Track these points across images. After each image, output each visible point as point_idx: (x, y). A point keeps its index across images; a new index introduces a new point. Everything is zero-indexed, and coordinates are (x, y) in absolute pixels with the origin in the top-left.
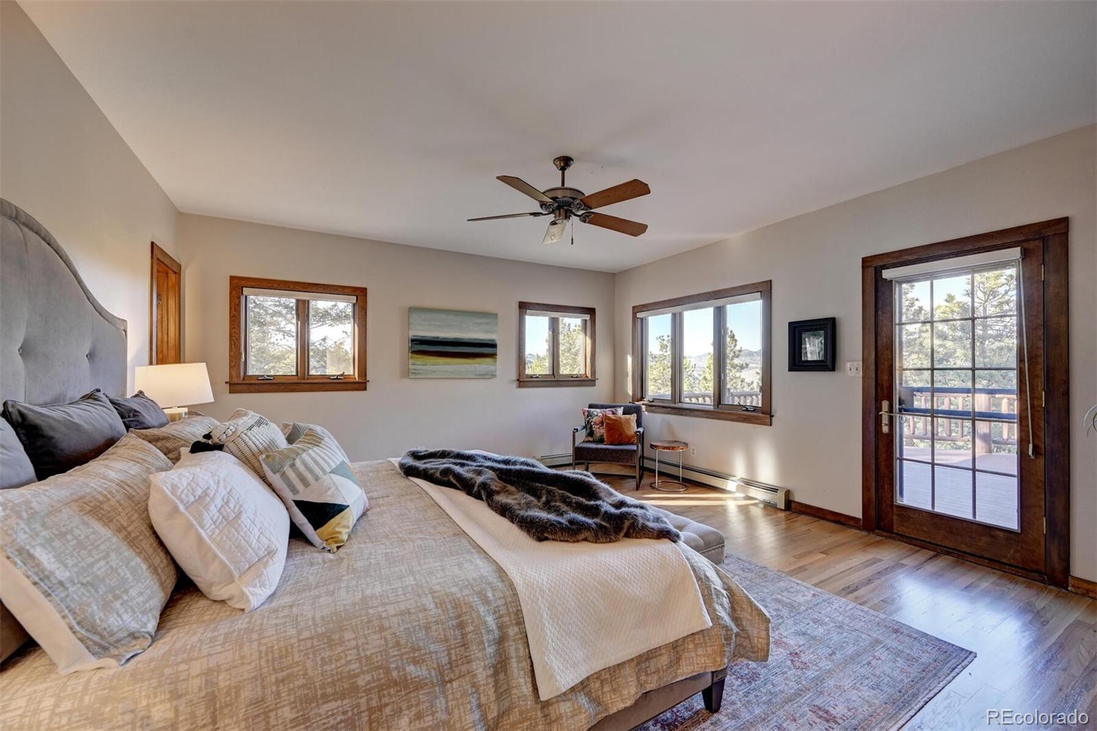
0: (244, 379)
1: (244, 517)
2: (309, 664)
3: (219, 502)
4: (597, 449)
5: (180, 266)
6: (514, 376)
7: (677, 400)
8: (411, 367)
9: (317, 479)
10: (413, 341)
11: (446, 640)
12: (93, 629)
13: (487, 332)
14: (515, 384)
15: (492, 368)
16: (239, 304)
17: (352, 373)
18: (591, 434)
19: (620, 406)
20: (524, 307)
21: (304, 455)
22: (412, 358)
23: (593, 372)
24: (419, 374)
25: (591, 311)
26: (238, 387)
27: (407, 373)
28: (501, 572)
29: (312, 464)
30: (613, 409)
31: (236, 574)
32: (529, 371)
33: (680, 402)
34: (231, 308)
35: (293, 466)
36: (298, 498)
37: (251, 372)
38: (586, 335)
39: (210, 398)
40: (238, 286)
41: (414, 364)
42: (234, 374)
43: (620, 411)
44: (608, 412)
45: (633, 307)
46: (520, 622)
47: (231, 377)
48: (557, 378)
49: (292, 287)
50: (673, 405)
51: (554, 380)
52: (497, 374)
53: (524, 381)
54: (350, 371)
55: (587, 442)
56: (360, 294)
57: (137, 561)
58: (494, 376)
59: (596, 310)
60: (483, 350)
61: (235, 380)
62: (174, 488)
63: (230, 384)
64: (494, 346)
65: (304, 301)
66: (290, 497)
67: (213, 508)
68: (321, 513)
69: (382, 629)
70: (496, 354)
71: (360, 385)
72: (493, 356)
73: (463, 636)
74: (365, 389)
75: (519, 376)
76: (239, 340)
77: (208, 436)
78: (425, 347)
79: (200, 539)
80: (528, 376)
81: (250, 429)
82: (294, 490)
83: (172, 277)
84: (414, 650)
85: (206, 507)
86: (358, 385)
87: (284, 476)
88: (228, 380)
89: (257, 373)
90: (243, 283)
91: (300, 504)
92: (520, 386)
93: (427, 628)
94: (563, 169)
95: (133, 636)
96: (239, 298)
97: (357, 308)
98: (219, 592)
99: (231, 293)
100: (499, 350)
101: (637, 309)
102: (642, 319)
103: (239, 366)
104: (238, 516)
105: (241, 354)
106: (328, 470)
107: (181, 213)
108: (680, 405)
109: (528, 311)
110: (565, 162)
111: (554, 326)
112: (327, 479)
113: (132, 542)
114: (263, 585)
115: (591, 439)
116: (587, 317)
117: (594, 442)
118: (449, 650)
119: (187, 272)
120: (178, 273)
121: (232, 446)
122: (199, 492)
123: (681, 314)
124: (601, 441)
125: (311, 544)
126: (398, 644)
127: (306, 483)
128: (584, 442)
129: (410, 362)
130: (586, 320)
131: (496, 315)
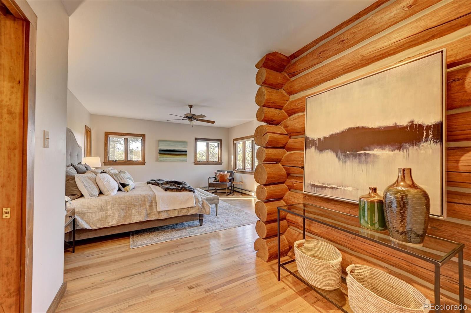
0: (108, 161)
1: (110, 182)
2: (120, 200)
3: (106, 179)
4: (216, 184)
5: (91, 129)
6: (193, 161)
7: (244, 169)
8: (159, 158)
9: (124, 179)
10: (159, 150)
11: (142, 200)
12: (90, 193)
13: (184, 147)
14: (194, 164)
15: (185, 159)
16: (107, 140)
17: (140, 160)
18: (216, 179)
19: (226, 171)
20: (196, 139)
21: (121, 175)
22: (159, 155)
23: (221, 160)
24: (162, 160)
25: (220, 141)
26: (107, 164)
27: (158, 160)
28: (155, 194)
29: (122, 176)
30: (223, 172)
31: (109, 190)
32: (198, 160)
33: (245, 170)
34: (105, 141)
35: (119, 176)
36: (120, 182)
37: (110, 159)
38: (219, 148)
39: (100, 166)
40: (107, 134)
41: (160, 157)
42: (106, 160)
43: (226, 172)
44: (222, 173)
45: (233, 139)
46: (155, 200)
47: (105, 161)
48: (208, 162)
49: (123, 135)
50: (243, 171)
51: (207, 163)
52: (187, 160)
53: (197, 163)
54: (140, 159)
55: (215, 182)
56: (143, 136)
57: (95, 186)
58: (186, 161)
59: (222, 140)
60: (183, 153)
61: (106, 162)
62: (100, 176)
63: (105, 163)
64: (186, 152)
65: (126, 139)
66: (119, 182)
67: (106, 180)
68: (124, 185)
69: (131, 198)
70: (187, 154)
71: (143, 164)
72: (186, 155)
73: (145, 200)
74: (145, 165)
75: (195, 161)
76: (107, 150)
77: (103, 171)
78: (163, 152)
79: (104, 184)
80: (198, 161)
81: (111, 170)
82: (119, 181)
83: (89, 132)
84: (136, 201)
85: (105, 180)
86: (142, 164)
87: (117, 178)
88: (104, 162)
89: (112, 160)
90: (108, 134)
91: (120, 183)
92: (195, 164)
93: (139, 198)
94: (191, 108)
95: (95, 195)
96: (107, 138)
97: (142, 141)
98: (106, 193)
99: (105, 137)
100: (188, 153)
101: (234, 140)
102: (236, 143)
103: (107, 157)
104: (109, 182)
105: (107, 154)
106: (126, 178)
107: (91, 114)
108: (244, 171)
109: (198, 141)
110: (191, 107)
111: (207, 145)
112: (125, 179)
113: (94, 184)
114: (113, 193)
115: (215, 181)
116: (219, 142)
117: (216, 182)
118: (142, 202)
119: (93, 131)
120: (90, 132)
121: (108, 173)
122: (104, 177)
123: (245, 142)
124: (218, 181)
125: (122, 191)
126: (133, 200)
127: (122, 180)
128: (214, 182)
129: (159, 157)
130: (219, 143)
131: (186, 142)
